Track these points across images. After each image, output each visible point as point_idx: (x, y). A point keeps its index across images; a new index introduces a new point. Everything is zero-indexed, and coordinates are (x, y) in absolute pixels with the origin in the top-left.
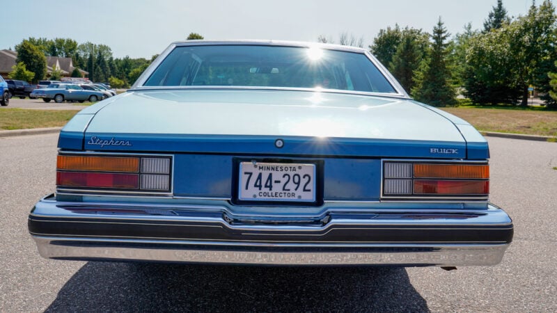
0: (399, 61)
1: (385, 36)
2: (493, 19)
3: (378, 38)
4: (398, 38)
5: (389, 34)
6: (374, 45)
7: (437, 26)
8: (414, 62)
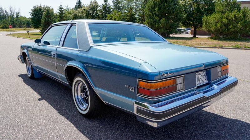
0: (45, 19)
1: (36, 8)
2: (78, 4)
3: (33, 9)
4: (41, 9)
5: (37, 8)
6: (31, 12)
7: (60, 6)
8: (51, 19)
